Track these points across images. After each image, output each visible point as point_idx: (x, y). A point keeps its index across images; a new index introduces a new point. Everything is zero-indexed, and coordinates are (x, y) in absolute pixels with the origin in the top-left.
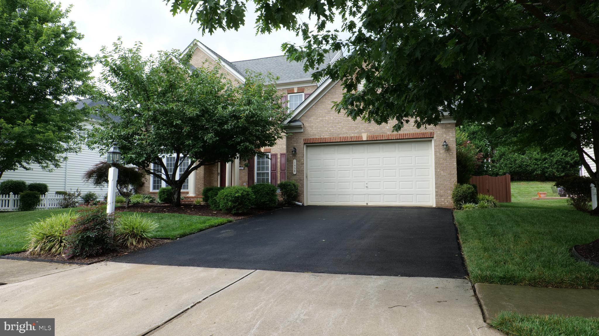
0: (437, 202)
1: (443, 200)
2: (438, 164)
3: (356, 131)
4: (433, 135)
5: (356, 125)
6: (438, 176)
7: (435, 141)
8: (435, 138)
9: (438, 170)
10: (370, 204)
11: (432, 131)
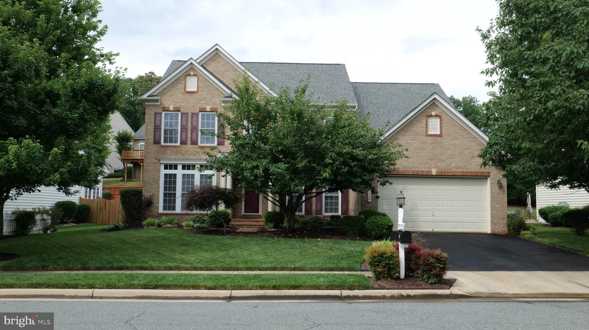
0: (492, 229)
1: (497, 227)
2: (493, 198)
3: (427, 166)
4: (490, 174)
5: (426, 161)
6: (492, 207)
7: (491, 179)
8: (491, 177)
9: (494, 203)
10: (436, 230)
11: (489, 171)
